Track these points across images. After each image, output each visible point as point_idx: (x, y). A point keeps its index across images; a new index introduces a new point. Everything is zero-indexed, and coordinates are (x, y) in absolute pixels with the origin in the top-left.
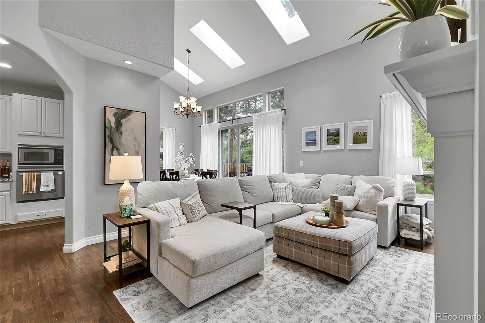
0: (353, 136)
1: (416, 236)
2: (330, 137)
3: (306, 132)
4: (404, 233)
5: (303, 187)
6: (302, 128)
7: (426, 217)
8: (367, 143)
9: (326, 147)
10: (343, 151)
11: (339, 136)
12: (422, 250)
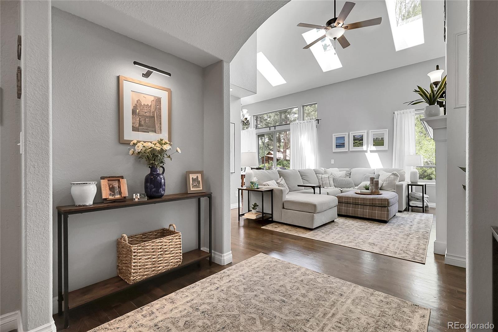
0: (373, 140)
1: (420, 204)
2: (356, 141)
3: (336, 138)
4: (412, 203)
5: (340, 177)
6: (333, 135)
7: (425, 194)
8: (383, 145)
9: (352, 148)
10: (366, 151)
11: (362, 140)
12: (423, 212)
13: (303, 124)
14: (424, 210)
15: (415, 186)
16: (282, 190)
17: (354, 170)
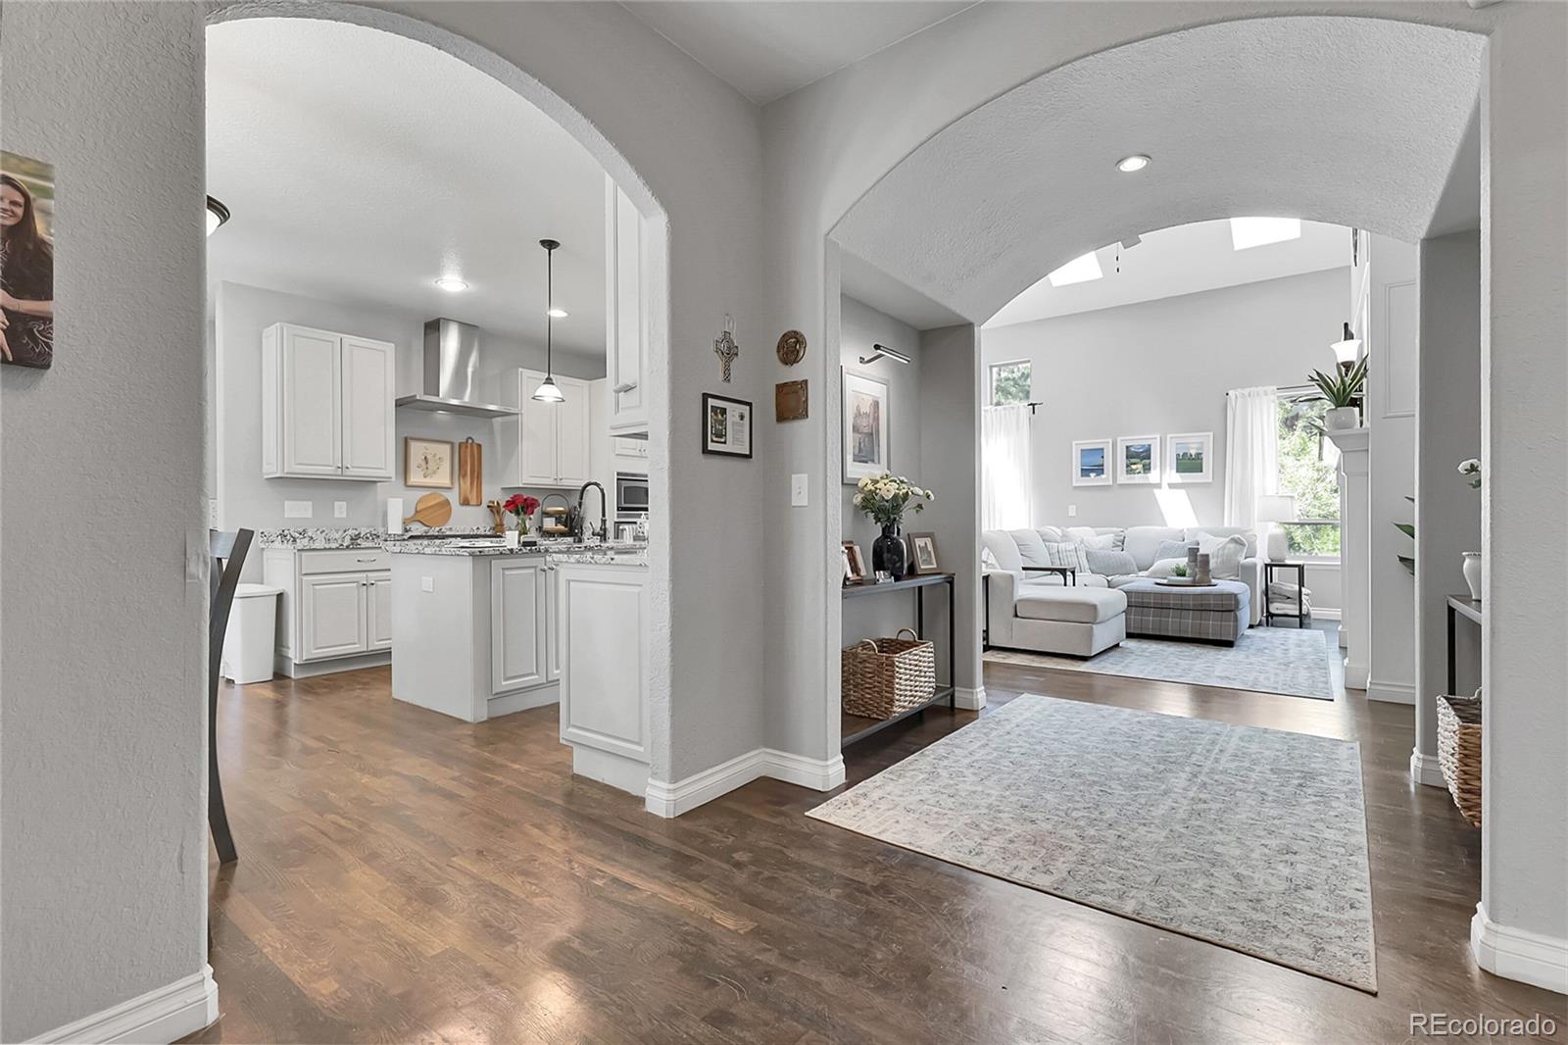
0: (1177, 459)
1: (1292, 609)
2: (1133, 460)
3: (1082, 450)
4: (1275, 608)
5: (1100, 549)
6: (1074, 443)
8: (1201, 471)
9: (1123, 478)
10: (1158, 486)
11: (1149, 458)
12: (1301, 627)
13: (994, 414)
14: (1302, 621)
15: (1277, 568)
16: (1012, 576)
17: (1132, 532)
